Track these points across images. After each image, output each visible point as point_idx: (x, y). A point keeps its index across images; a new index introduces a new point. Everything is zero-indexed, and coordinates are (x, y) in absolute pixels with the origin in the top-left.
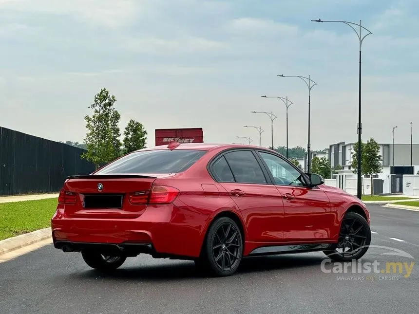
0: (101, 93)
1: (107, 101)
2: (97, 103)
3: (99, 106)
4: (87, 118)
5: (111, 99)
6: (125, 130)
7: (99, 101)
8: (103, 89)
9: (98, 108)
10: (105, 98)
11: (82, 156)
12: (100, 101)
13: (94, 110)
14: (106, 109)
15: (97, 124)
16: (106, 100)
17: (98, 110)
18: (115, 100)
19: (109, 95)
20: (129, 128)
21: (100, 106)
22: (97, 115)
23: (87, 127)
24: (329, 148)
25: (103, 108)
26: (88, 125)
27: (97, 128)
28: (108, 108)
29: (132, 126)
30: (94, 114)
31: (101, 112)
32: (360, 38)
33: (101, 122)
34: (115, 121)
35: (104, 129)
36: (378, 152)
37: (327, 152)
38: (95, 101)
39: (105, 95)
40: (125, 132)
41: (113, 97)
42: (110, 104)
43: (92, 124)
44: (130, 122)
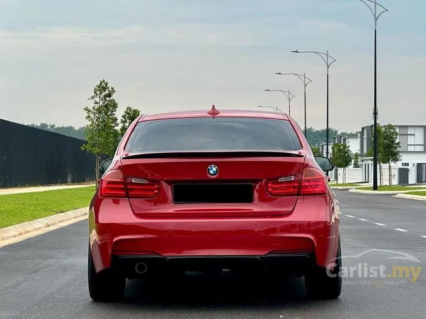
0: (101, 84)
1: (107, 92)
2: (97, 94)
3: (98, 97)
4: (87, 109)
5: (111, 90)
6: (122, 118)
7: (98, 93)
8: (102, 80)
9: (97, 99)
10: (104, 89)
11: (82, 148)
12: (100, 92)
13: (93, 101)
14: (106, 100)
15: (97, 115)
16: (105, 91)
17: (98, 101)
18: (114, 91)
19: (108, 86)
20: (126, 115)
21: (100, 97)
22: (97, 106)
23: (87, 119)
24: (361, 130)
25: (102, 99)
26: (88, 117)
27: (97, 120)
28: (108, 99)
29: (129, 114)
30: (93, 105)
31: (101, 103)
32: (375, 16)
33: (101, 113)
34: (112, 110)
35: (104, 121)
36: (396, 138)
37: (359, 135)
38: (95, 93)
39: (104, 86)
40: (122, 120)
41: (112, 89)
42: (109, 95)
43: (92, 115)
44: (127, 109)
